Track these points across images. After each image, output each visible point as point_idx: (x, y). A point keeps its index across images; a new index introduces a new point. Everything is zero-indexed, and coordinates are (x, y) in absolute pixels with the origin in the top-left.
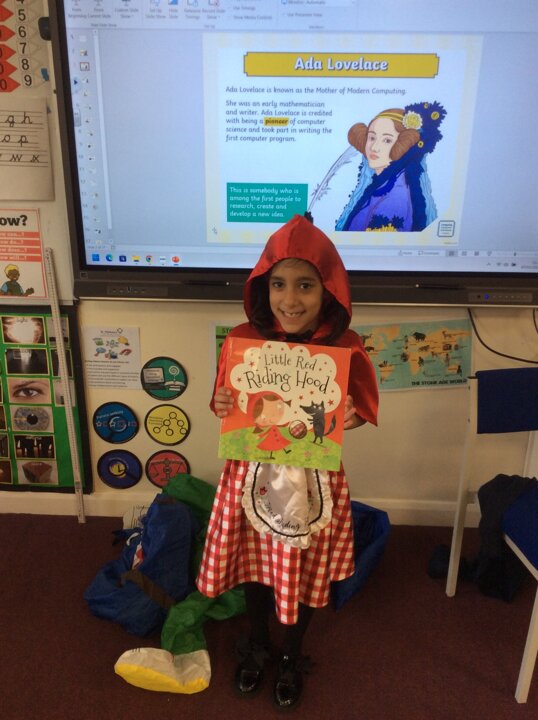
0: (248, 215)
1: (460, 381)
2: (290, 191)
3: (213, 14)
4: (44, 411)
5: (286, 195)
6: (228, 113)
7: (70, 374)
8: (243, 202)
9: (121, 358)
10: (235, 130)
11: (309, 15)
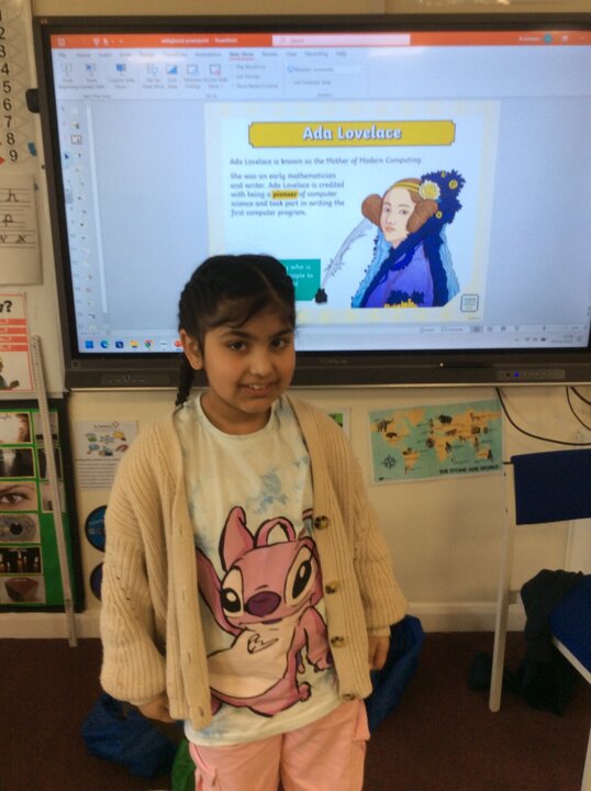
1: (491, 468)
2: (302, 267)
3: (214, 84)
4: (30, 519)
5: (297, 271)
6: (233, 186)
7: (59, 475)
9: (116, 454)
10: (241, 204)
11: (317, 83)
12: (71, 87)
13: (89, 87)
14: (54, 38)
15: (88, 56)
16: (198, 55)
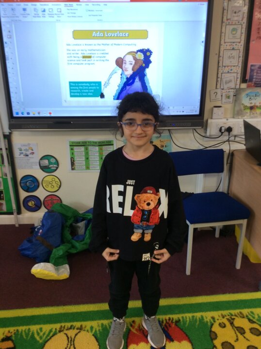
0: (78, 94)
2: (94, 85)
3: (59, 16)
6: (68, 54)
7: (9, 163)
8: (76, 89)
9: (30, 156)
10: (71, 61)
11: (97, 15)
12: (7, 17)
13: (13, 17)
15: (12, 5)
16: (53, 5)
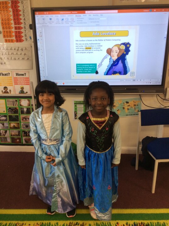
0: (82, 72)
3: (72, 22)
5: (91, 66)
6: (76, 46)
8: (81, 69)
10: (78, 51)
11: (96, 22)
12: (40, 24)
13: (44, 24)
14: (35, 12)
15: (43, 16)
16: (68, 16)
